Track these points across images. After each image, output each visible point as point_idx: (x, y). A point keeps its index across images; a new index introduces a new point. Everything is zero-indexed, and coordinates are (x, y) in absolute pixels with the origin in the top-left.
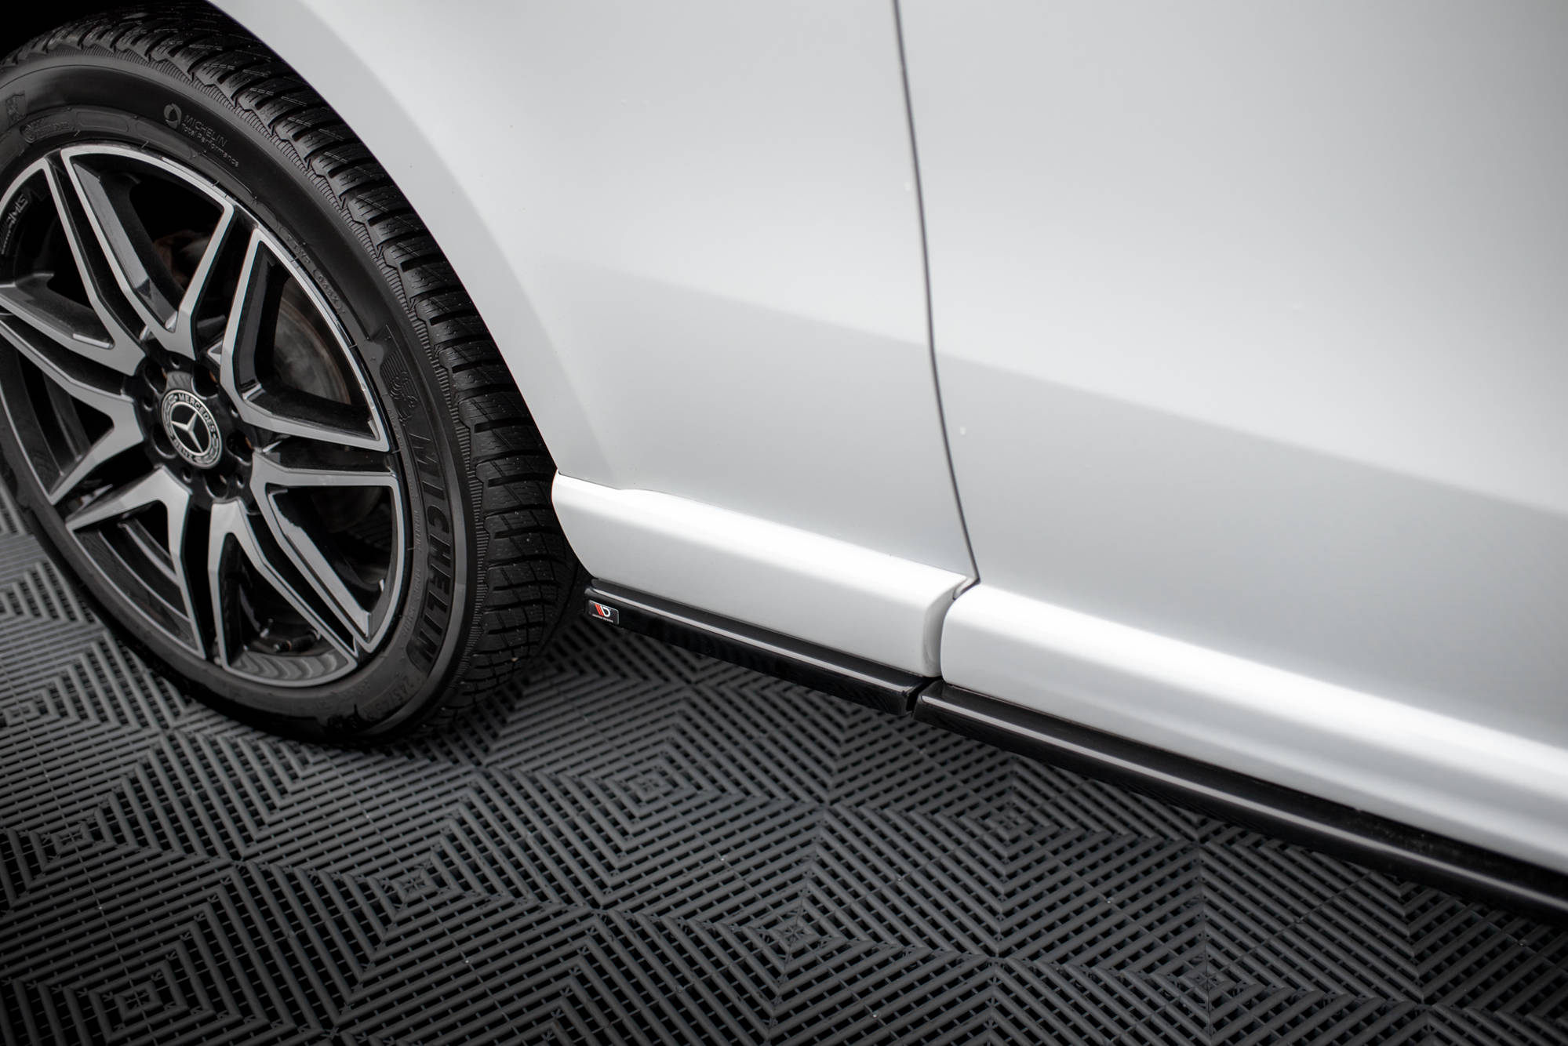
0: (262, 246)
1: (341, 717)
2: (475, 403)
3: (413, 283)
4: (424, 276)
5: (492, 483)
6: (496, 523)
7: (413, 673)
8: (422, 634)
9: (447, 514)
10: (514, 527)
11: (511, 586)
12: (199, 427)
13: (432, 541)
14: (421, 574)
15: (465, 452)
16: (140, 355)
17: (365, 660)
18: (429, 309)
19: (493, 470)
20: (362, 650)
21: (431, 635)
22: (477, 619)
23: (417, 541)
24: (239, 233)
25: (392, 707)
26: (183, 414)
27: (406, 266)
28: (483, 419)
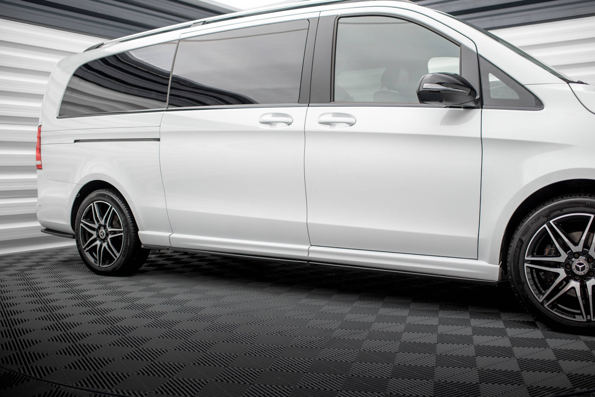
0: (113, 210)
3: (127, 212)
4: (128, 211)
6: (133, 237)
12: (103, 234)
16: (98, 225)
17: (117, 260)
24: (111, 208)
26: (102, 232)
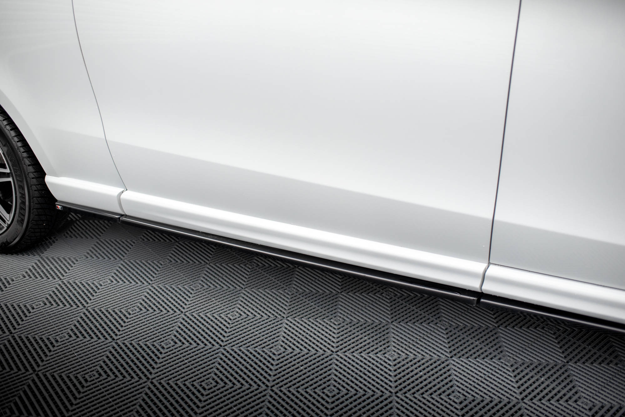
1: (3, 242)
2: (28, 160)
5: (33, 178)
7: (19, 227)
8: (20, 217)
9: (23, 186)
10: (39, 189)
11: (39, 204)
13: (20, 193)
14: (19, 201)
15: (26, 171)
18: (17, 139)
19: (33, 175)
20: (8, 224)
21: (22, 217)
22: (32, 211)
23: (17, 193)
25: (15, 237)
27: (11, 130)
28: (30, 164)
